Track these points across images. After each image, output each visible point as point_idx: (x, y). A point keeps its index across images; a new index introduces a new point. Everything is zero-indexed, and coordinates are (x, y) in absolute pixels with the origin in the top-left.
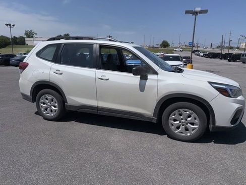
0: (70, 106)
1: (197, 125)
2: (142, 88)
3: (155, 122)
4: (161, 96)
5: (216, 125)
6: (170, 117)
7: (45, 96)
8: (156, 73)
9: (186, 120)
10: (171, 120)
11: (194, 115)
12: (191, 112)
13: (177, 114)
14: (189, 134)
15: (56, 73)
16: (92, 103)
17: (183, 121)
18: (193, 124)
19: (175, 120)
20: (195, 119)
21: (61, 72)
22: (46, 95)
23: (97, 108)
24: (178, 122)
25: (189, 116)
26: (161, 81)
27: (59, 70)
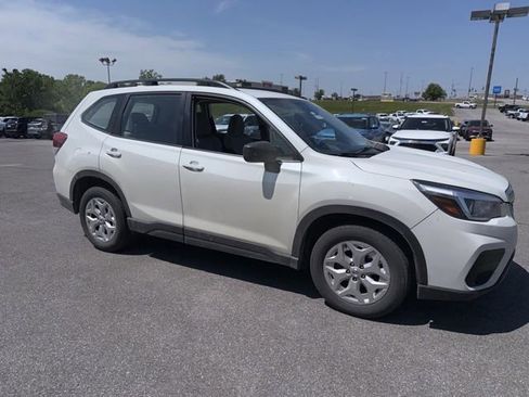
0: (136, 222)
1: (384, 280)
2: (268, 190)
3: (295, 267)
4: (306, 208)
5: (429, 283)
6: (327, 259)
7: (94, 202)
8: (298, 158)
9: (361, 267)
10: (328, 264)
11: (377, 257)
12: (371, 248)
13: (340, 252)
14: (367, 301)
15: (112, 156)
16: (173, 218)
17: (356, 268)
18: (376, 277)
19: (337, 266)
20: (381, 266)
21: (118, 153)
22: (96, 199)
23: (182, 230)
24: (343, 271)
25: (368, 259)
26: (308, 174)
27: (116, 150)
